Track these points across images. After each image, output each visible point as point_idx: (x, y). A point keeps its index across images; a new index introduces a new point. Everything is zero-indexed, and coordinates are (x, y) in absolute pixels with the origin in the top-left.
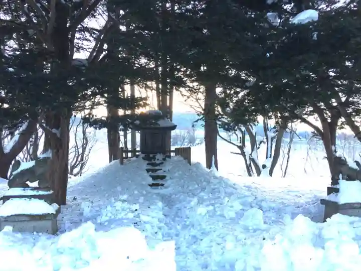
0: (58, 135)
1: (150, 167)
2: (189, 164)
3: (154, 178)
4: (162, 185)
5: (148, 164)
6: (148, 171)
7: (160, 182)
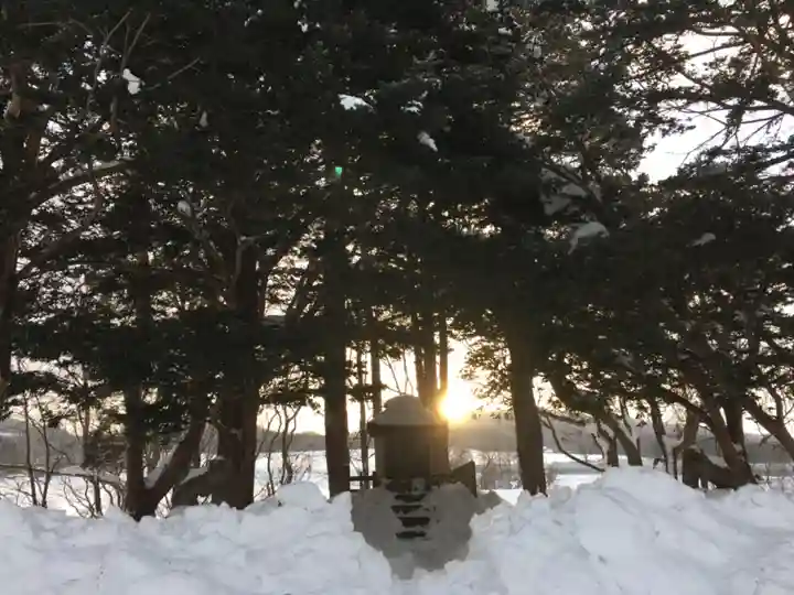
0: (240, 437)
1: (400, 503)
2: (472, 496)
3: (407, 522)
4: (422, 535)
5: (397, 498)
6: (396, 509)
7: (417, 529)
